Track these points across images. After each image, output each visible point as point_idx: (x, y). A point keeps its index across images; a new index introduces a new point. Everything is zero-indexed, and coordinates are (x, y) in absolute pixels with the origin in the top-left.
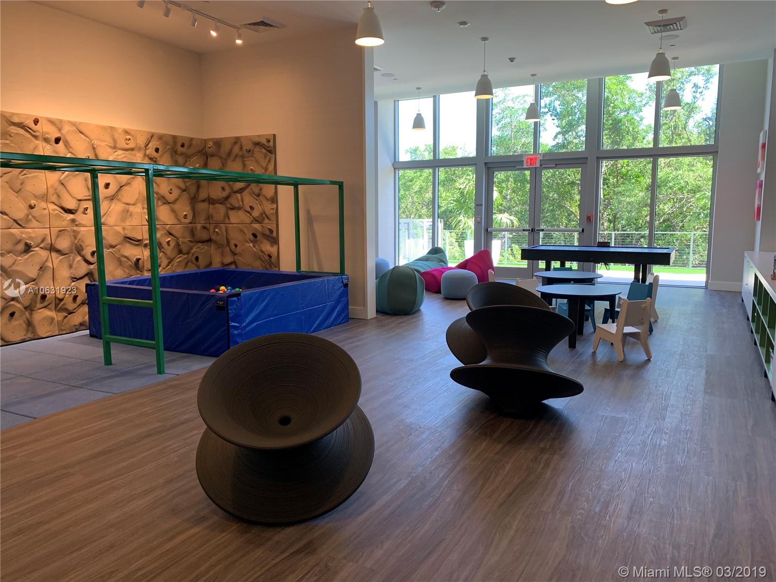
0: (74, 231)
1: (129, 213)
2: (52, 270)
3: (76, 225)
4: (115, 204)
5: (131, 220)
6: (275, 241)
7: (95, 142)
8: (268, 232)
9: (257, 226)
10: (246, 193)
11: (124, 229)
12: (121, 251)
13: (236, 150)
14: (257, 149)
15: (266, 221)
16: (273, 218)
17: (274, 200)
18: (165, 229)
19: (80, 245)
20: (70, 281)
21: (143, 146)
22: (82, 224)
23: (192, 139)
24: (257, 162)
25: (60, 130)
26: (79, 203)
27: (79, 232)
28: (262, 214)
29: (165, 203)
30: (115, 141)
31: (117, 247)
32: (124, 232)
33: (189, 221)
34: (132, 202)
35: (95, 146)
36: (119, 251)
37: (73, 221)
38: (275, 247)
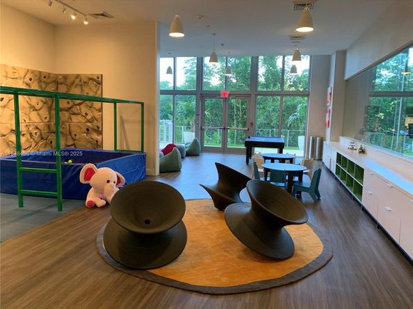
4: (6, 110)
6: (100, 133)
8: (96, 128)
9: (89, 124)
10: (82, 106)
11: (11, 125)
13: (77, 81)
14: (91, 81)
15: (96, 122)
16: (100, 120)
17: (101, 110)
18: (34, 125)
21: (23, 76)
23: (49, 74)
24: (90, 89)
28: (92, 118)
29: (34, 110)
30: (7, 73)
31: (6, 136)
32: (11, 127)
33: (47, 121)
36: (8, 138)
38: (101, 136)
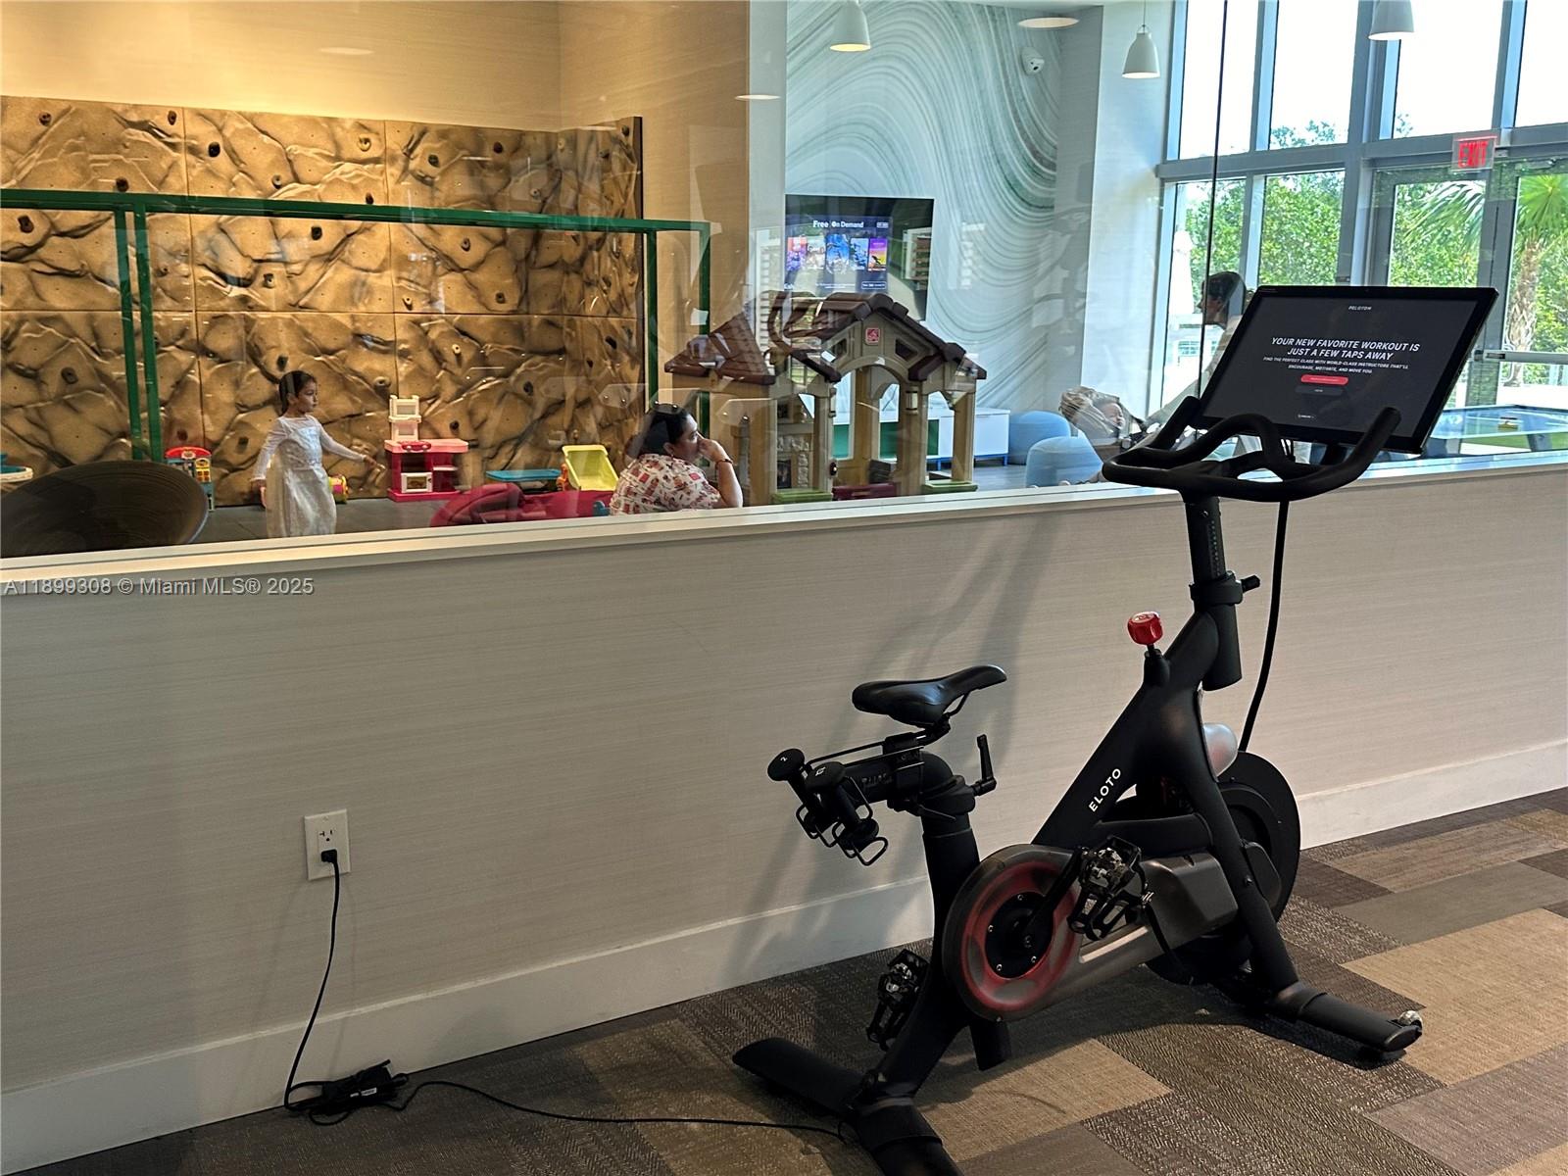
0: (246, 318)
1: (365, 289)
2: (198, 388)
3: (250, 307)
4: (337, 269)
5: (369, 301)
6: (636, 356)
7: (295, 149)
8: (626, 336)
9: (614, 321)
10: (603, 251)
11: (353, 318)
12: (348, 361)
13: (592, 156)
15: (625, 311)
16: (634, 305)
18: (451, 323)
19: (256, 346)
20: (235, 409)
21: (400, 152)
22: (261, 306)
23: (522, 134)
25: (220, 130)
26: (259, 267)
27: (253, 321)
28: (620, 296)
29: (453, 270)
30: (337, 146)
31: (338, 354)
32: (353, 324)
33: (510, 308)
34: (374, 267)
35: (291, 158)
36: (343, 361)
37: (244, 300)
38: (636, 370)
